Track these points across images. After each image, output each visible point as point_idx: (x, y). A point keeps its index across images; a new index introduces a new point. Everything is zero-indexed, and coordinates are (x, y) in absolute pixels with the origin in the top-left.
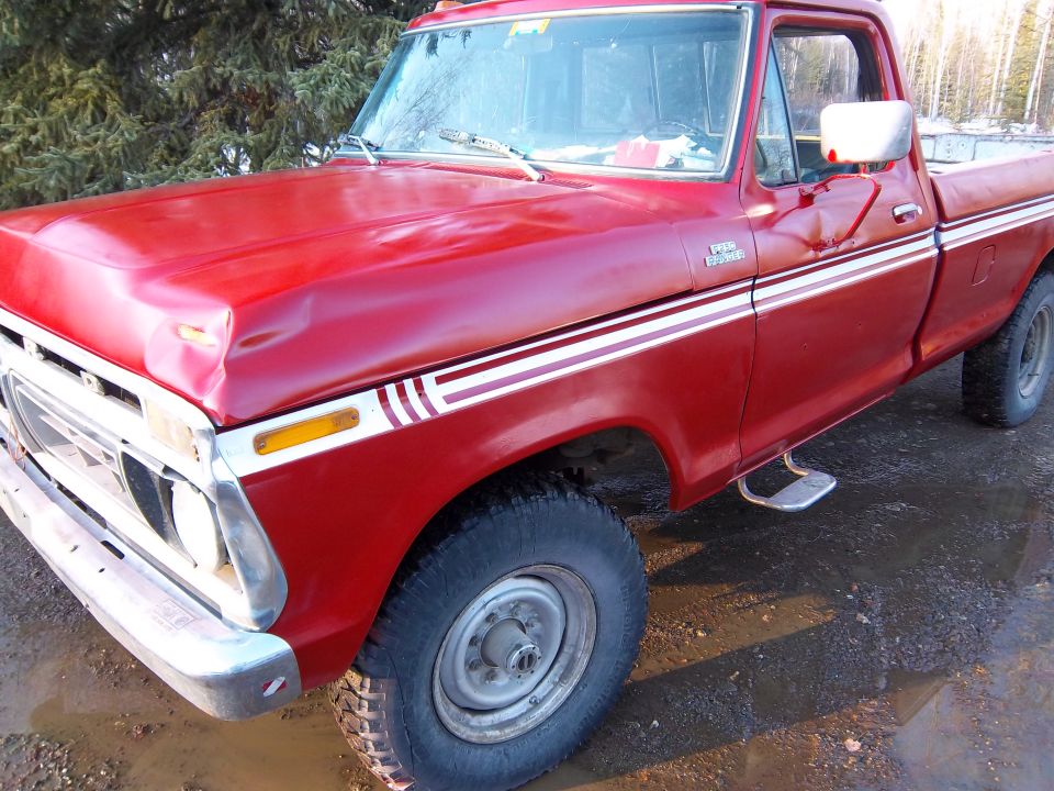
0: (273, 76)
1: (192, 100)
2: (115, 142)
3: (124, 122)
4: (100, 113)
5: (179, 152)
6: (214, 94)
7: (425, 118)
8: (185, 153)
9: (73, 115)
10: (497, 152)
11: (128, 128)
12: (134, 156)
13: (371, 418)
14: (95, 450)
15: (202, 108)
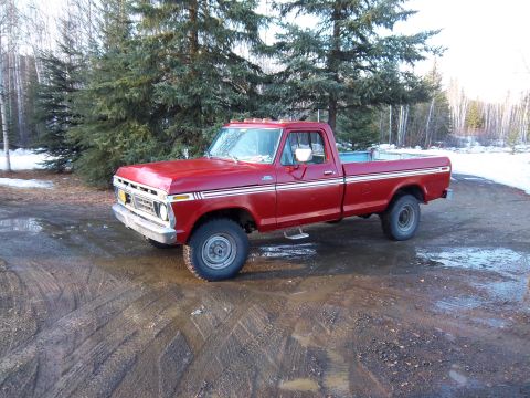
0: (198, 129)
1: (173, 135)
2: (149, 147)
3: (152, 142)
4: (145, 139)
5: (168, 152)
6: (180, 134)
7: (225, 150)
8: (170, 152)
9: (137, 139)
10: (241, 159)
11: (153, 143)
12: (154, 152)
13: (191, 197)
14: (148, 205)
15: (176, 137)
